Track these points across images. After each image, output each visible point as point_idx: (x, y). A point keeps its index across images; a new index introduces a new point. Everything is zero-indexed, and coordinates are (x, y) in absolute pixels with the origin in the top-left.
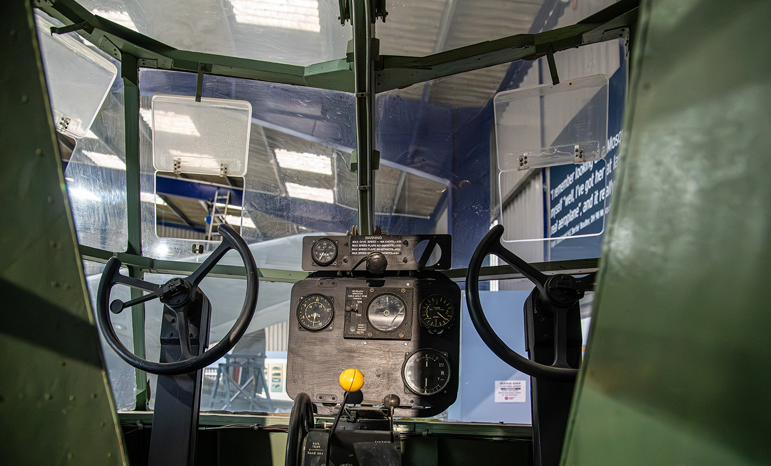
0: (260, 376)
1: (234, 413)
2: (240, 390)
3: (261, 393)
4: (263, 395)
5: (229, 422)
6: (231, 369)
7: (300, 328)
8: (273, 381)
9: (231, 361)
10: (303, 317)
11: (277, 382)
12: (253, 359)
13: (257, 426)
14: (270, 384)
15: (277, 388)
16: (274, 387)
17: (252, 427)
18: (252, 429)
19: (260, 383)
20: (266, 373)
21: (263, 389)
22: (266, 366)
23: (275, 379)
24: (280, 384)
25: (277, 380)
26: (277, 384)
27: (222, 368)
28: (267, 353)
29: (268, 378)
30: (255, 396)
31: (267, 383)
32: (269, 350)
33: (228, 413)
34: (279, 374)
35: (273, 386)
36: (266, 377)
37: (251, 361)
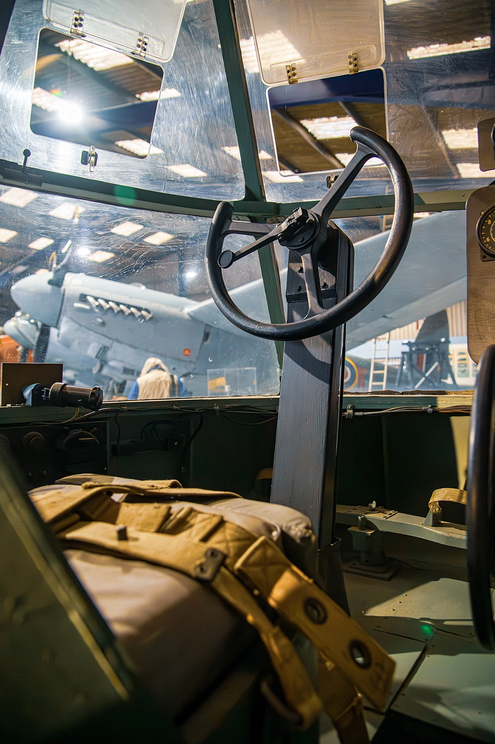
0: (445, 361)
1: (402, 394)
2: (424, 376)
3: (447, 379)
4: (449, 381)
5: (393, 404)
6: (414, 356)
7: (484, 257)
8: (459, 367)
9: (413, 349)
10: (488, 240)
11: (463, 367)
12: (436, 345)
13: (431, 408)
14: (456, 370)
15: (464, 373)
16: (460, 373)
17: (425, 410)
18: (425, 412)
19: (446, 369)
20: (451, 359)
21: (449, 376)
22: (451, 352)
23: (461, 364)
24: (466, 369)
25: (462, 365)
26: (463, 369)
27: (406, 356)
28: (451, 339)
29: (454, 363)
30: (440, 382)
31: (453, 369)
32: (453, 335)
33: (394, 393)
34: (465, 359)
35: (459, 371)
36: (451, 363)
37: (435, 346)
